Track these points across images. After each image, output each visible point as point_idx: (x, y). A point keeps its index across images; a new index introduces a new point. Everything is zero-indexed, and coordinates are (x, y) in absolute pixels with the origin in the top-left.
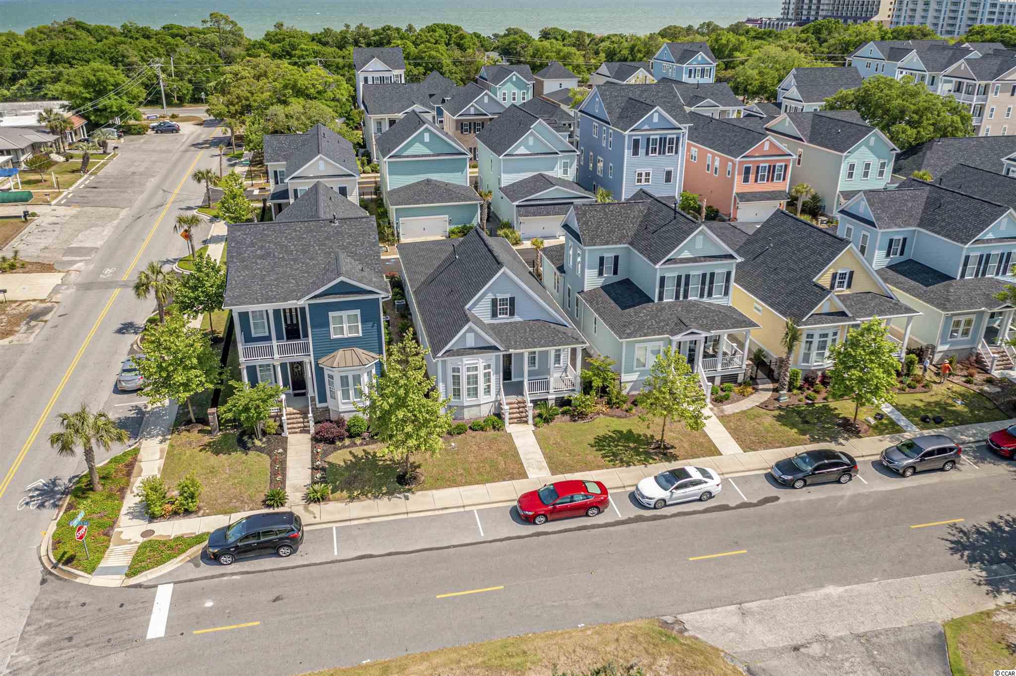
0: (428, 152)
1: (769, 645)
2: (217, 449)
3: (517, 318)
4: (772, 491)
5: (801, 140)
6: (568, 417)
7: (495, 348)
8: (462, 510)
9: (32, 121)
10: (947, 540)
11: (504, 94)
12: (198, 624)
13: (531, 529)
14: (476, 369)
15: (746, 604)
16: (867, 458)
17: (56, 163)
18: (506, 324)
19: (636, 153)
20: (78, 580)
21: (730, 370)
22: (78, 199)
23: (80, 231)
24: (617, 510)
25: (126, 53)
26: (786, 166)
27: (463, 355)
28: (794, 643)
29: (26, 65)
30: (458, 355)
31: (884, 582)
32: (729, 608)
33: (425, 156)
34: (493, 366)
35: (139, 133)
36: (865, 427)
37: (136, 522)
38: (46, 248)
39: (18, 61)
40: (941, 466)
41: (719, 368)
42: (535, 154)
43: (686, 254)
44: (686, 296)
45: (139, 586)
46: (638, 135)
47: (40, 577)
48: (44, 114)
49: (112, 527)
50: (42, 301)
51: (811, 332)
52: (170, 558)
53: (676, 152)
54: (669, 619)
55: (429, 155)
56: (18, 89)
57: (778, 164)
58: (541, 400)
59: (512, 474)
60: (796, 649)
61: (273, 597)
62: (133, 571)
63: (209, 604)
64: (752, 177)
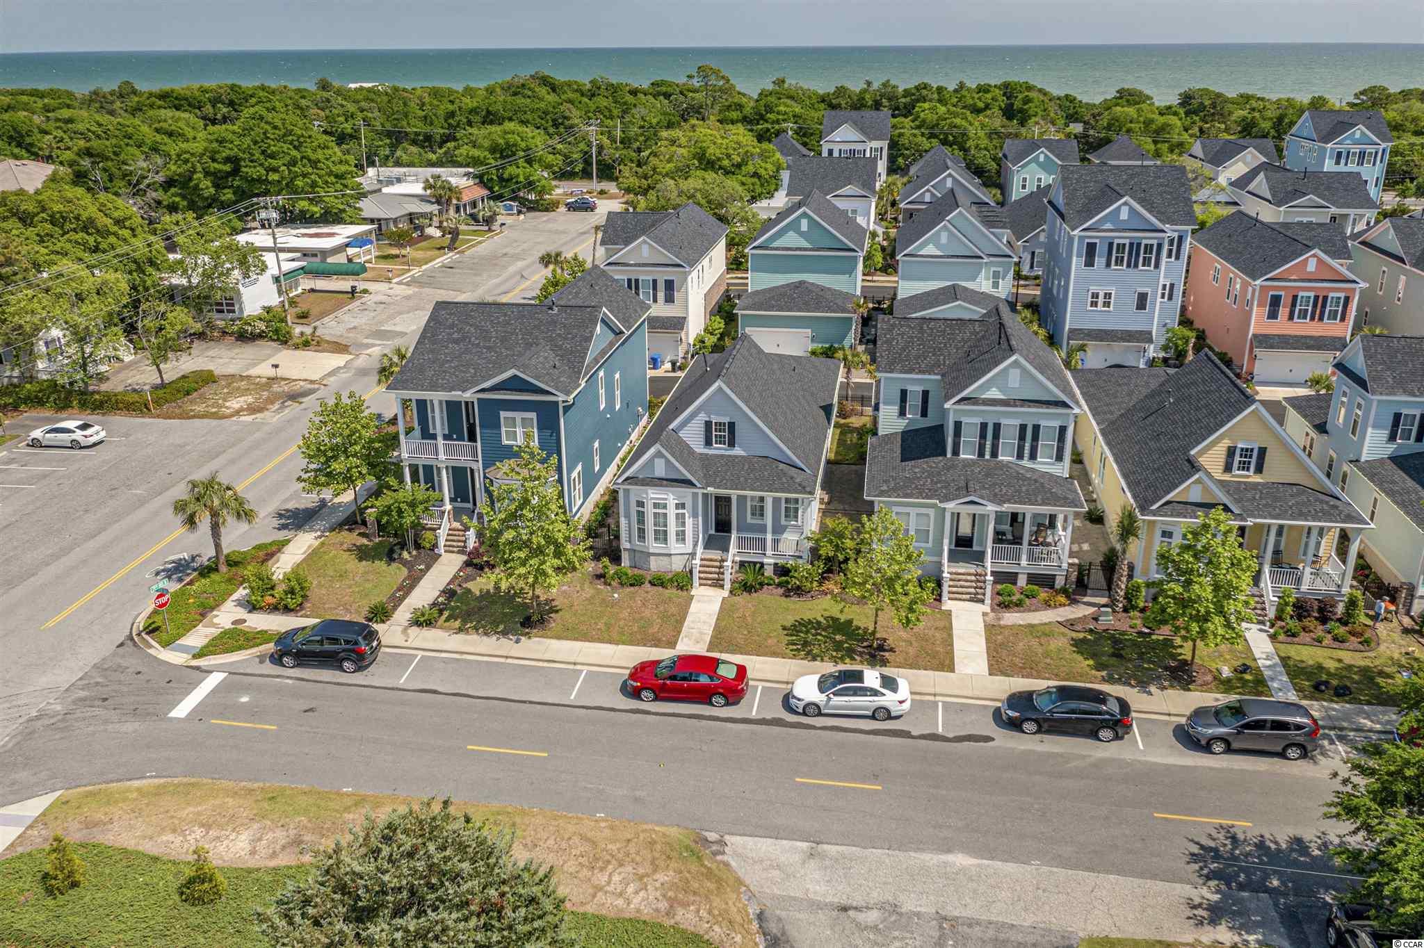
0: (806, 244)
1: (811, 896)
2: (363, 554)
3: (738, 451)
4: (990, 728)
5: (1402, 261)
6: (781, 591)
7: (688, 483)
8: (571, 667)
9: (418, 189)
10: (1197, 843)
11: (1025, 180)
12: (221, 716)
13: (634, 704)
14: (665, 507)
15: (825, 847)
16: (1173, 719)
17: (431, 237)
18: (722, 456)
19: (1090, 263)
20: (151, 651)
21: (1042, 568)
22: (425, 279)
23: (400, 313)
24: (754, 705)
25: (567, 114)
26: (1347, 300)
27: (647, 485)
28: (844, 901)
29: (458, 125)
30: (643, 485)
31: (1045, 869)
32: (799, 844)
33: (800, 249)
34: (689, 504)
35: (547, 210)
36: (1209, 678)
37: (239, 609)
38: (355, 328)
39: (451, 121)
40: (1279, 749)
41: (1024, 562)
42: (948, 257)
43: (994, 393)
44: (994, 454)
45: (198, 668)
46: (1094, 237)
47: (121, 639)
48: (431, 181)
49: (212, 609)
50: (312, 382)
51: (1169, 528)
52: (240, 648)
53: (1157, 266)
54: (712, 836)
55: (805, 249)
56: (445, 153)
57: (1331, 295)
58: (749, 562)
59: (659, 640)
60: (845, 909)
61: (306, 708)
62: (199, 655)
63: (245, 699)
64: (1283, 312)
